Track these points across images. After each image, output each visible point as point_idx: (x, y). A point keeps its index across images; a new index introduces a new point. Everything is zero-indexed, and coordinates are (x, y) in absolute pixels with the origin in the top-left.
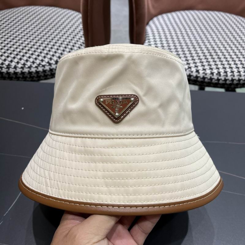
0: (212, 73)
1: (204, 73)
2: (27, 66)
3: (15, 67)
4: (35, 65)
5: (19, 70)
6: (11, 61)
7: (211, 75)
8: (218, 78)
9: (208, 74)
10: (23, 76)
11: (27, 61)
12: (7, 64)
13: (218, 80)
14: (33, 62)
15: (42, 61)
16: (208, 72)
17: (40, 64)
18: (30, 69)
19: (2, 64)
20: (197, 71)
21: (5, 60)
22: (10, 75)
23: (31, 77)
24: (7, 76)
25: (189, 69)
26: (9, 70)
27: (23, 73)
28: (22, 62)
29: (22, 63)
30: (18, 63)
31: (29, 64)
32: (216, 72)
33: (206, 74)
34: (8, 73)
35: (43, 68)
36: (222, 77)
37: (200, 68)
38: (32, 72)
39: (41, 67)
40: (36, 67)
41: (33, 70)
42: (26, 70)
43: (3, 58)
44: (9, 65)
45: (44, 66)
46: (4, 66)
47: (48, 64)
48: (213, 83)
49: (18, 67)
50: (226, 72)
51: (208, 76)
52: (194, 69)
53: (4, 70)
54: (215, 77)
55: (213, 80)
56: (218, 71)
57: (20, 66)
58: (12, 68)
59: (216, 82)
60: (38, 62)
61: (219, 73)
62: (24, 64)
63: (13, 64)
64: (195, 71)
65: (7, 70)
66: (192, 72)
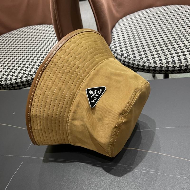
0: (168, 63)
1: (160, 63)
2: (19, 77)
3: (11, 79)
4: (25, 75)
5: (13, 81)
6: (8, 75)
7: (167, 64)
8: (173, 65)
9: (164, 64)
10: (17, 85)
11: (19, 73)
12: (5, 78)
13: (174, 67)
14: (24, 74)
15: (30, 71)
16: (164, 61)
17: (29, 74)
18: (22, 79)
19: (2, 78)
20: (155, 62)
21: (3, 75)
22: (8, 85)
23: (23, 85)
24: (6, 87)
25: (148, 61)
26: (6, 82)
27: (17, 83)
28: (16, 74)
29: (16, 76)
30: (12, 75)
31: (20, 75)
32: (172, 61)
33: (162, 64)
34: (6, 84)
35: (31, 77)
36: (177, 64)
37: (157, 59)
38: (24, 81)
39: (29, 76)
40: (26, 77)
41: (24, 79)
42: (19, 80)
43: (2, 73)
44: (6, 78)
45: (32, 75)
46: (3, 79)
47: (34, 73)
48: (170, 70)
49: (13, 79)
50: (180, 60)
51: (165, 65)
52: (152, 61)
53: (3, 83)
54: (171, 65)
55: (170, 68)
56: (173, 60)
57: (14, 78)
58: (9, 81)
59: (173, 69)
60: (27, 72)
61: (174, 62)
62: (17, 76)
63: (9, 77)
64: (153, 62)
65: (5, 82)
66: (150, 63)
